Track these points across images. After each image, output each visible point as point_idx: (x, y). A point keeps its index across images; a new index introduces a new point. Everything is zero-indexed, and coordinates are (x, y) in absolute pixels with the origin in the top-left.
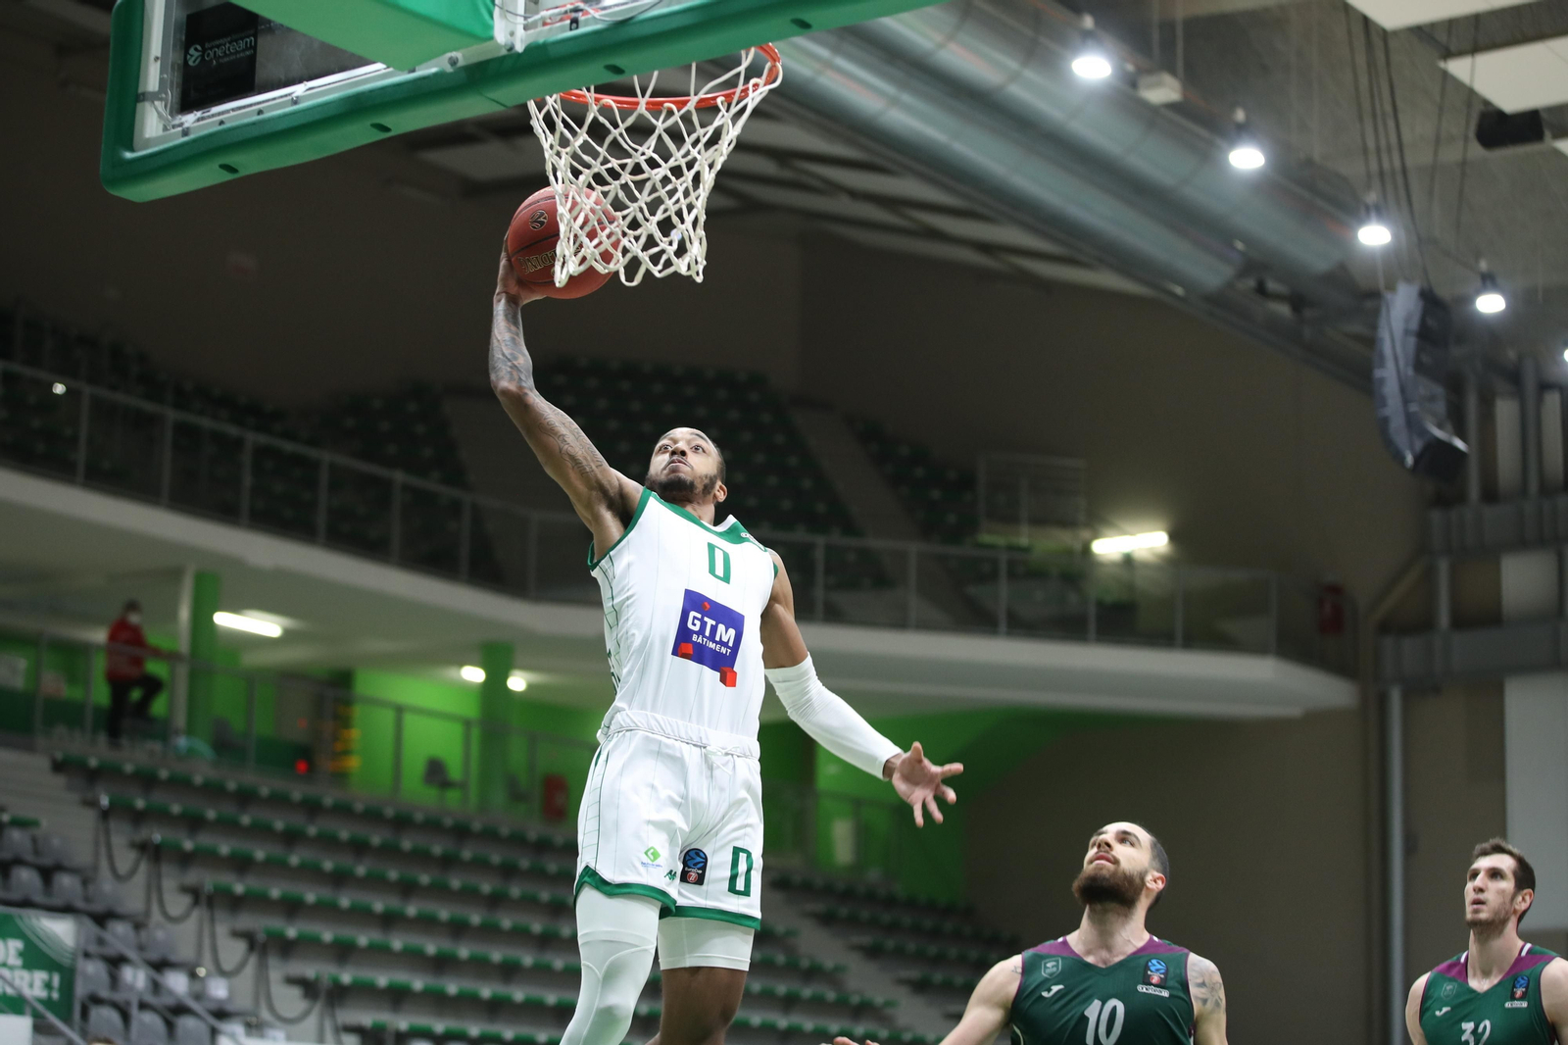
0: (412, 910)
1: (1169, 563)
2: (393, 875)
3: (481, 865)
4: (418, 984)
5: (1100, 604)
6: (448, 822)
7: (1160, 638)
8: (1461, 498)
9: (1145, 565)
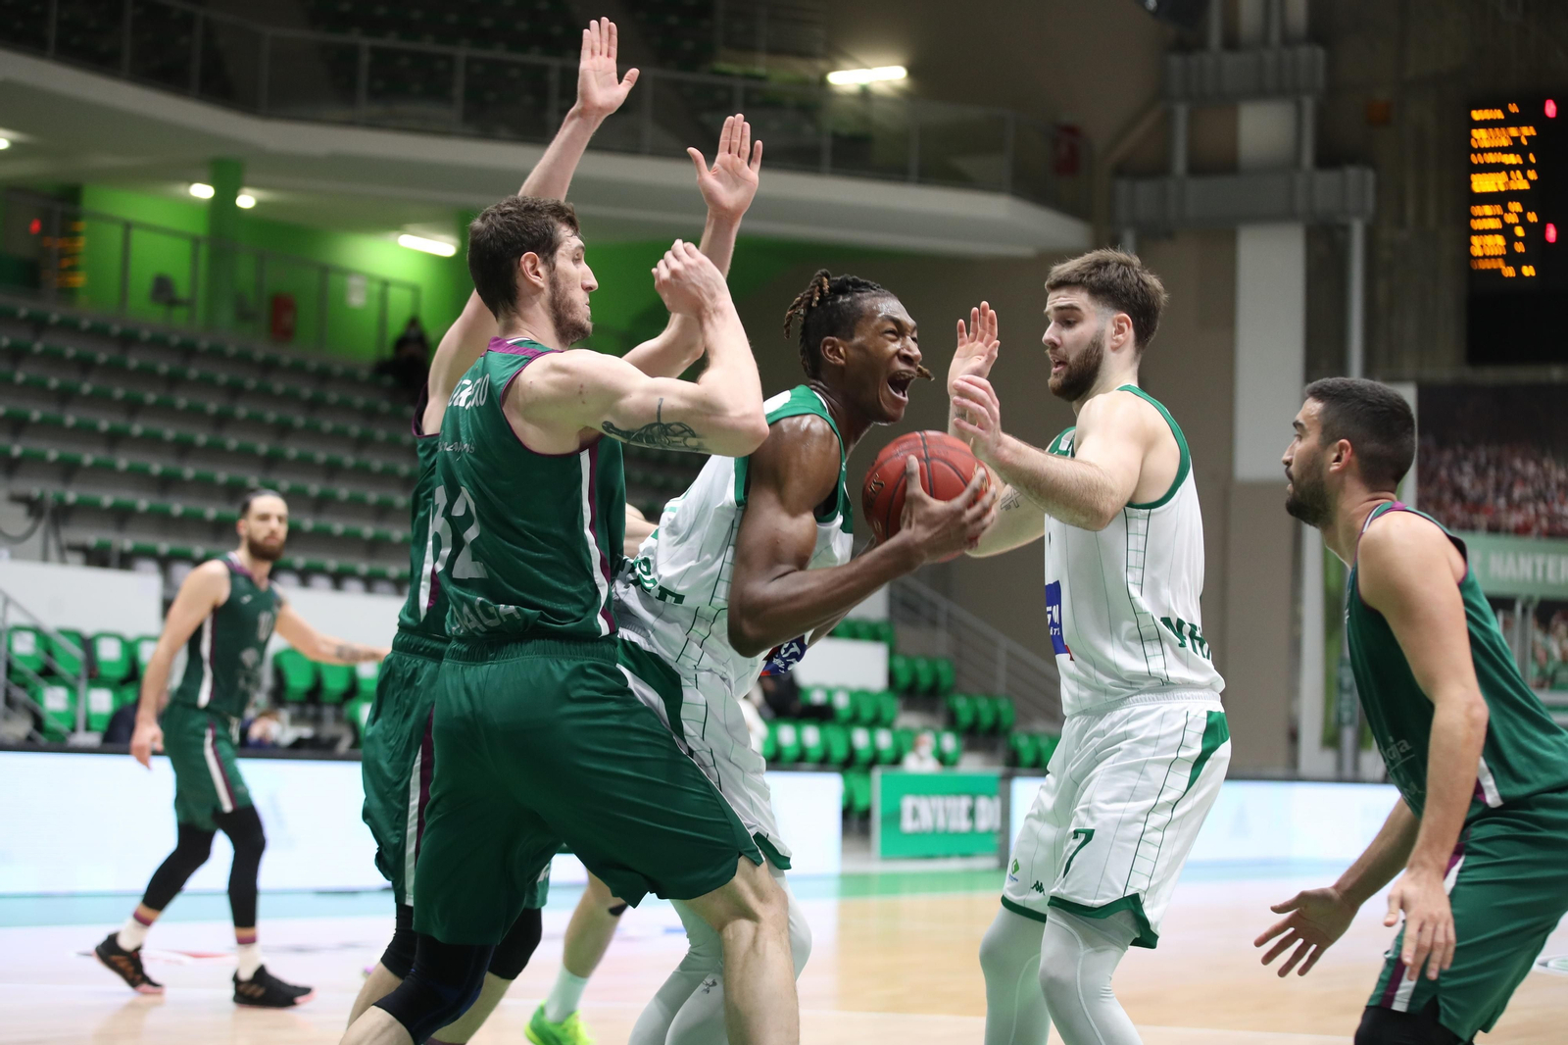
0: (137, 429)
1: (906, 97)
2: (119, 393)
3: (207, 384)
4: (143, 504)
5: (836, 136)
6: (175, 340)
7: (895, 172)
8: (1200, 44)
9: (882, 98)
